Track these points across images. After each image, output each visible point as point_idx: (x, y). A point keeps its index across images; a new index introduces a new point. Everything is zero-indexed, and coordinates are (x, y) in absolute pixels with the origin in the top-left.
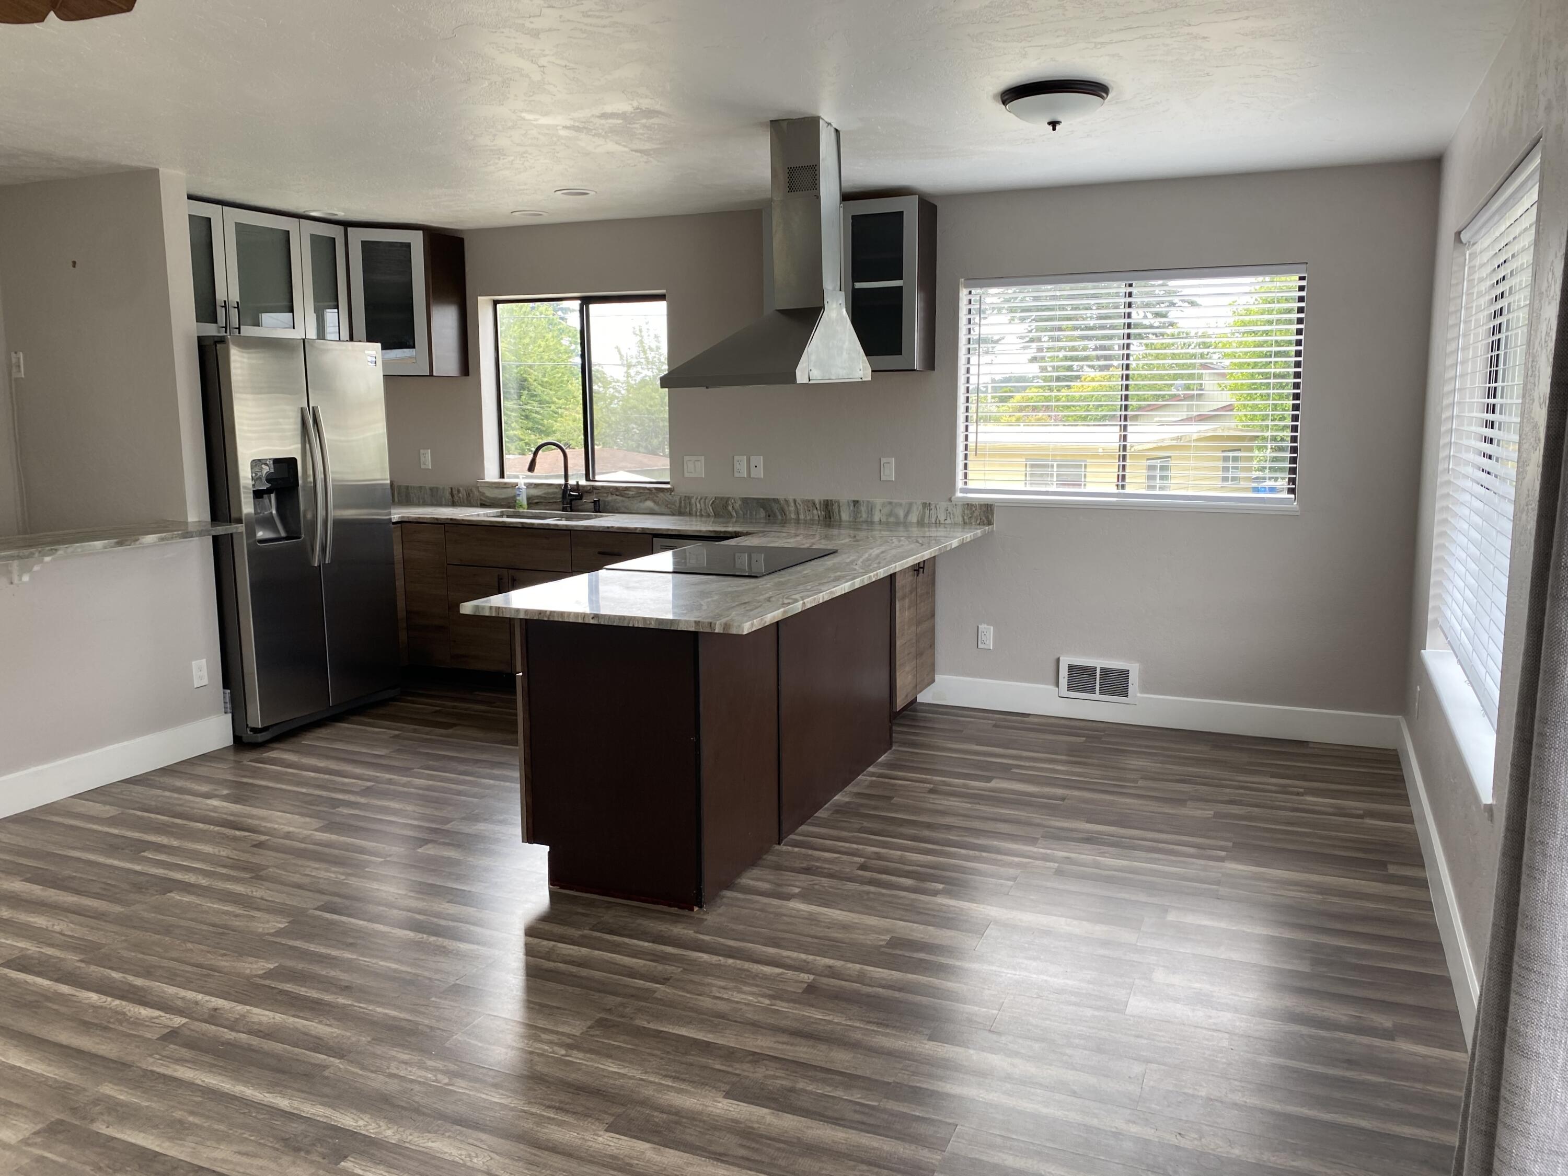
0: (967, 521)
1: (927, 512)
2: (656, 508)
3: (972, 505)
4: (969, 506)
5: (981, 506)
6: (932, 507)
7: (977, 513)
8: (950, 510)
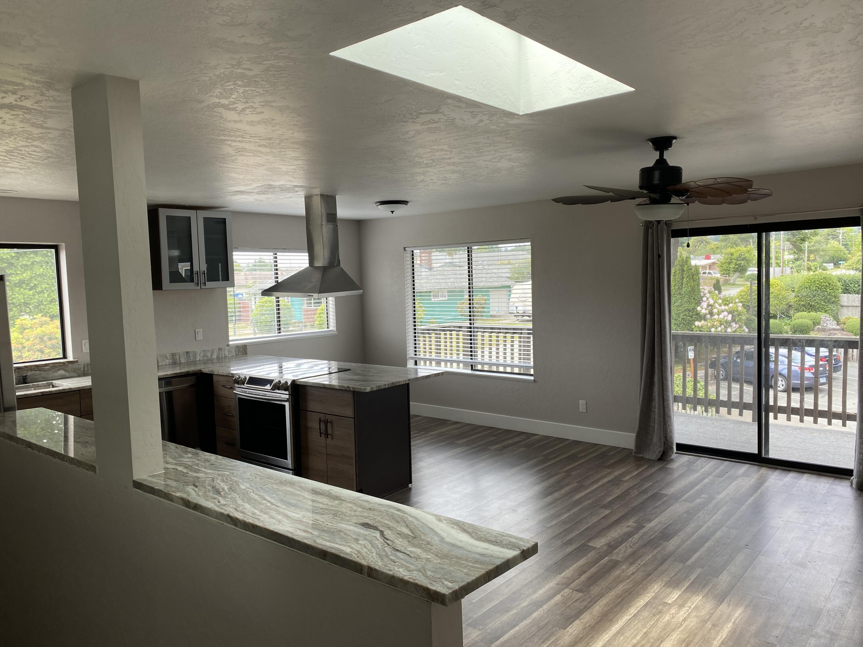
0: (237, 353)
1: (221, 352)
2: (67, 374)
3: (239, 346)
4: (238, 347)
5: (242, 346)
6: (223, 350)
7: (241, 350)
8: (230, 350)
